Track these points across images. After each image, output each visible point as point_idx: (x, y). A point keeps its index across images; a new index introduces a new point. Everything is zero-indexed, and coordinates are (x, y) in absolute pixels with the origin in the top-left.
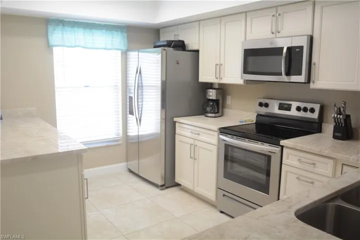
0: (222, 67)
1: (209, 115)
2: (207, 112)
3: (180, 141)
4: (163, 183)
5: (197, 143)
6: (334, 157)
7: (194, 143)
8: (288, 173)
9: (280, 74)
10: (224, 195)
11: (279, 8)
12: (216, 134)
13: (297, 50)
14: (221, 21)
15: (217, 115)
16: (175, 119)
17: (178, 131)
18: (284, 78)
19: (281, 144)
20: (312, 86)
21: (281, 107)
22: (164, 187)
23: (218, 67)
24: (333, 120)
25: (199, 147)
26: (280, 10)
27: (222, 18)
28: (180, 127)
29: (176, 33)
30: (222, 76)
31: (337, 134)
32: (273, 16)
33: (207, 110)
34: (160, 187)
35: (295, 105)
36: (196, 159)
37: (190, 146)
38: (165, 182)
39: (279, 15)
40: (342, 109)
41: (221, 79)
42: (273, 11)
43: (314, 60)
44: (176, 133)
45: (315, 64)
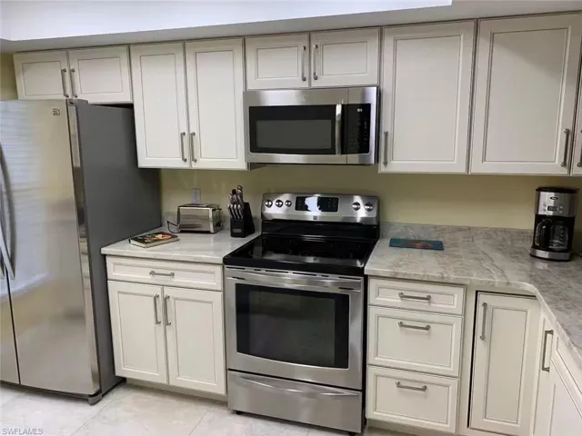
0: (196, 138)
3: (119, 292)
4: (98, 388)
5: (168, 292)
7: (163, 291)
8: (380, 319)
9: (332, 152)
11: (314, 35)
12: (218, 269)
13: (359, 110)
14: (185, 48)
16: (105, 250)
17: (112, 272)
19: (366, 273)
20: (382, 169)
22: (101, 395)
23: (186, 139)
25: (176, 299)
28: (117, 264)
30: (196, 155)
31: (235, 230)
32: (304, 48)
34: (90, 399)
36: (170, 324)
37: (152, 299)
38: (100, 384)
39: (316, 47)
41: (196, 161)
42: (303, 40)
43: (385, 127)
44: (109, 277)
45: (386, 134)
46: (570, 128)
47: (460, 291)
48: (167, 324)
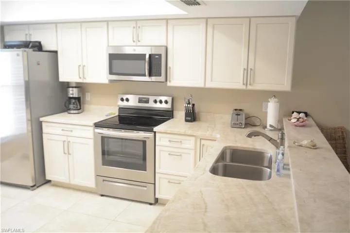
0: (85, 68)
1: (72, 112)
2: (70, 109)
3: (48, 139)
4: (34, 184)
5: (70, 139)
6: (195, 134)
7: (67, 139)
8: (161, 152)
9: (144, 75)
10: (104, 180)
11: (138, 22)
12: (92, 129)
13: (157, 57)
14: (81, 26)
15: (80, 111)
16: (41, 119)
17: (45, 130)
18: (147, 78)
19: (154, 131)
20: (169, 84)
21: (140, 101)
22: (35, 187)
23: (81, 68)
24: (184, 109)
25: (73, 142)
26: (140, 24)
27: (83, 24)
28: (47, 126)
29: (27, 32)
30: (85, 76)
31: (187, 118)
32: (134, 27)
33: (70, 107)
34: (31, 188)
35: (152, 99)
36: (70, 154)
37: (62, 142)
38: (36, 182)
39: (139, 27)
40: (190, 100)
41: (85, 78)
42: (133, 24)
43: (169, 65)
44: (43, 132)
45: (170, 68)
46: (246, 68)
47: (193, 139)
48: (69, 154)
